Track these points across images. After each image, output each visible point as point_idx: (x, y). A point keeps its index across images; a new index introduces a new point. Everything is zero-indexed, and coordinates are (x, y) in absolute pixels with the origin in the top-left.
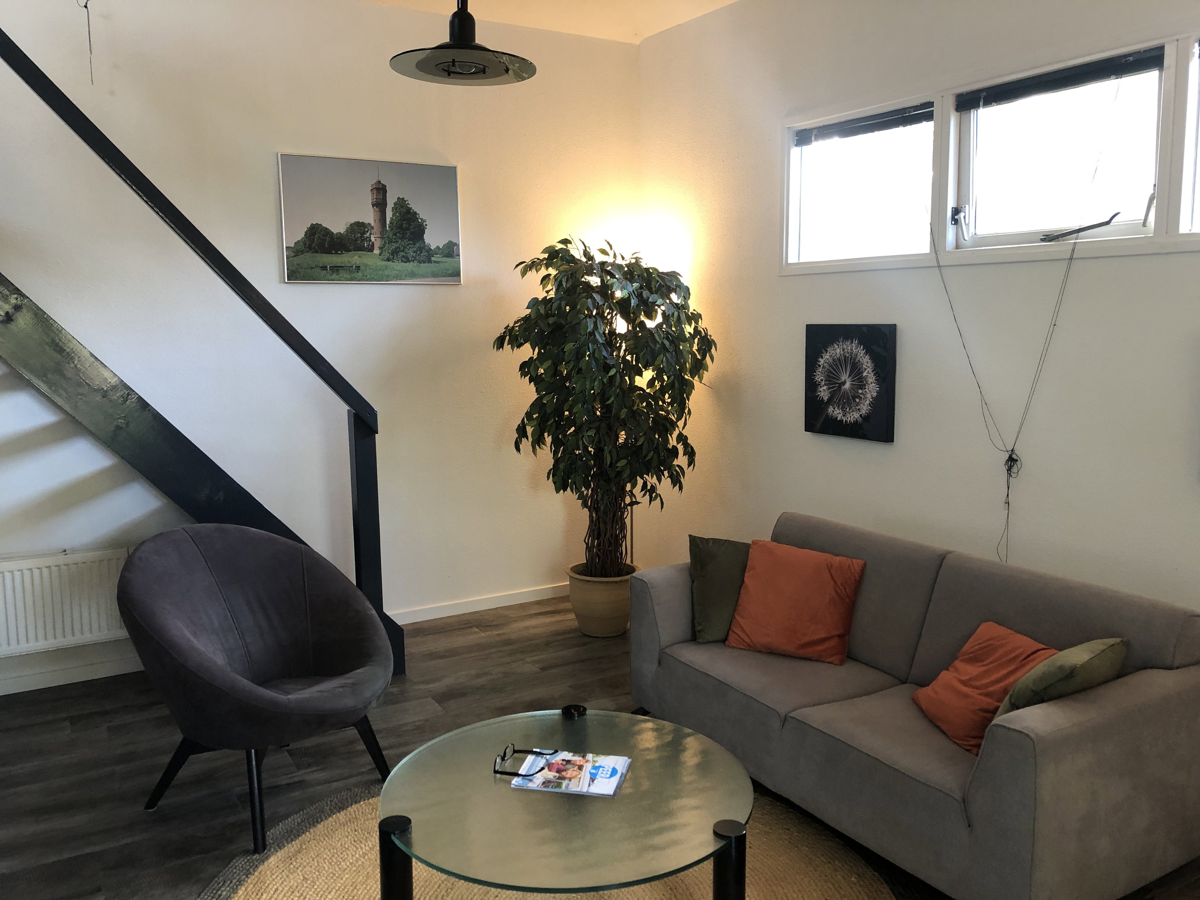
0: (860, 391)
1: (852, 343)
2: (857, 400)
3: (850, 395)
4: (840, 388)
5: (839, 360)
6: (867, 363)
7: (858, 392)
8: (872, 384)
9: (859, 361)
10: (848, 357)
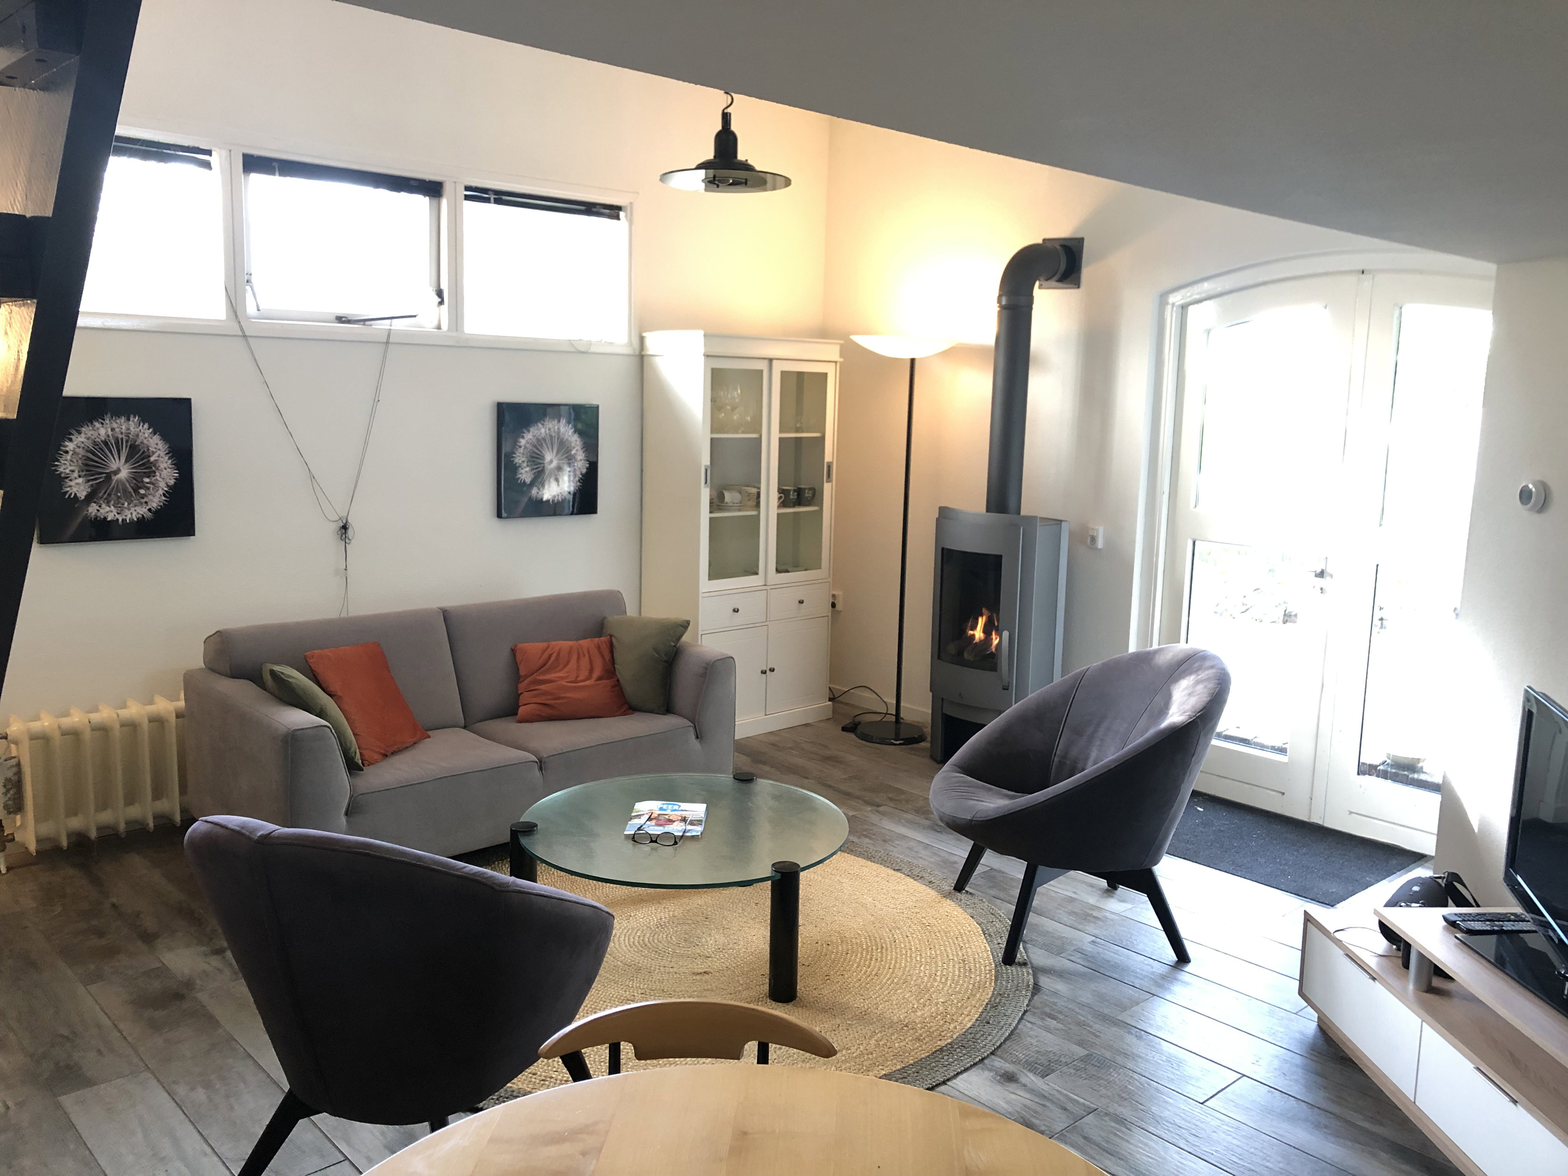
0: (147, 480)
1: (129, 420)
2: (142, 491)
3: (128, 486)
4: (109, 477)
5: (106, 443)
6: (157, 444)
7: (143, 481)
8: (166, 469)
9: (142, 443)
10: (122, 439)
